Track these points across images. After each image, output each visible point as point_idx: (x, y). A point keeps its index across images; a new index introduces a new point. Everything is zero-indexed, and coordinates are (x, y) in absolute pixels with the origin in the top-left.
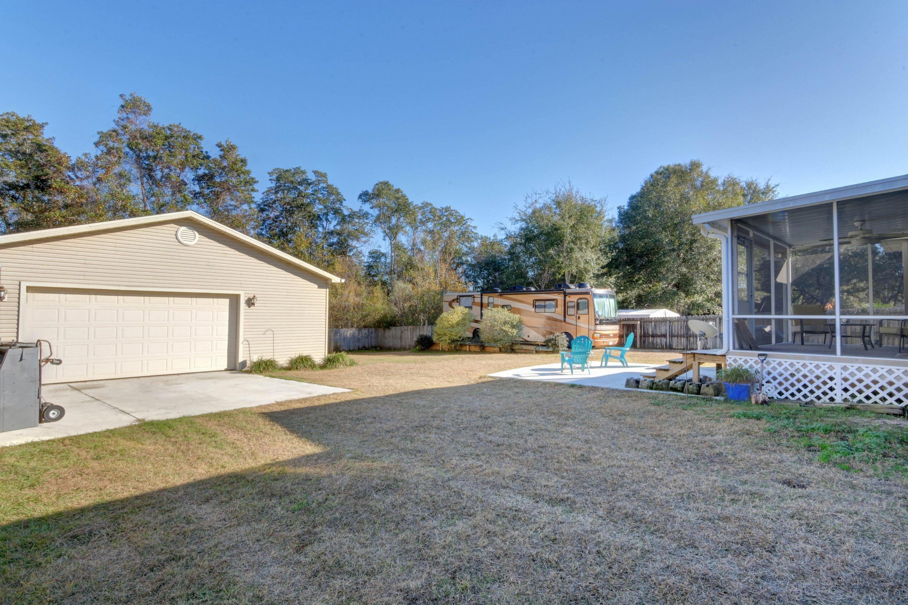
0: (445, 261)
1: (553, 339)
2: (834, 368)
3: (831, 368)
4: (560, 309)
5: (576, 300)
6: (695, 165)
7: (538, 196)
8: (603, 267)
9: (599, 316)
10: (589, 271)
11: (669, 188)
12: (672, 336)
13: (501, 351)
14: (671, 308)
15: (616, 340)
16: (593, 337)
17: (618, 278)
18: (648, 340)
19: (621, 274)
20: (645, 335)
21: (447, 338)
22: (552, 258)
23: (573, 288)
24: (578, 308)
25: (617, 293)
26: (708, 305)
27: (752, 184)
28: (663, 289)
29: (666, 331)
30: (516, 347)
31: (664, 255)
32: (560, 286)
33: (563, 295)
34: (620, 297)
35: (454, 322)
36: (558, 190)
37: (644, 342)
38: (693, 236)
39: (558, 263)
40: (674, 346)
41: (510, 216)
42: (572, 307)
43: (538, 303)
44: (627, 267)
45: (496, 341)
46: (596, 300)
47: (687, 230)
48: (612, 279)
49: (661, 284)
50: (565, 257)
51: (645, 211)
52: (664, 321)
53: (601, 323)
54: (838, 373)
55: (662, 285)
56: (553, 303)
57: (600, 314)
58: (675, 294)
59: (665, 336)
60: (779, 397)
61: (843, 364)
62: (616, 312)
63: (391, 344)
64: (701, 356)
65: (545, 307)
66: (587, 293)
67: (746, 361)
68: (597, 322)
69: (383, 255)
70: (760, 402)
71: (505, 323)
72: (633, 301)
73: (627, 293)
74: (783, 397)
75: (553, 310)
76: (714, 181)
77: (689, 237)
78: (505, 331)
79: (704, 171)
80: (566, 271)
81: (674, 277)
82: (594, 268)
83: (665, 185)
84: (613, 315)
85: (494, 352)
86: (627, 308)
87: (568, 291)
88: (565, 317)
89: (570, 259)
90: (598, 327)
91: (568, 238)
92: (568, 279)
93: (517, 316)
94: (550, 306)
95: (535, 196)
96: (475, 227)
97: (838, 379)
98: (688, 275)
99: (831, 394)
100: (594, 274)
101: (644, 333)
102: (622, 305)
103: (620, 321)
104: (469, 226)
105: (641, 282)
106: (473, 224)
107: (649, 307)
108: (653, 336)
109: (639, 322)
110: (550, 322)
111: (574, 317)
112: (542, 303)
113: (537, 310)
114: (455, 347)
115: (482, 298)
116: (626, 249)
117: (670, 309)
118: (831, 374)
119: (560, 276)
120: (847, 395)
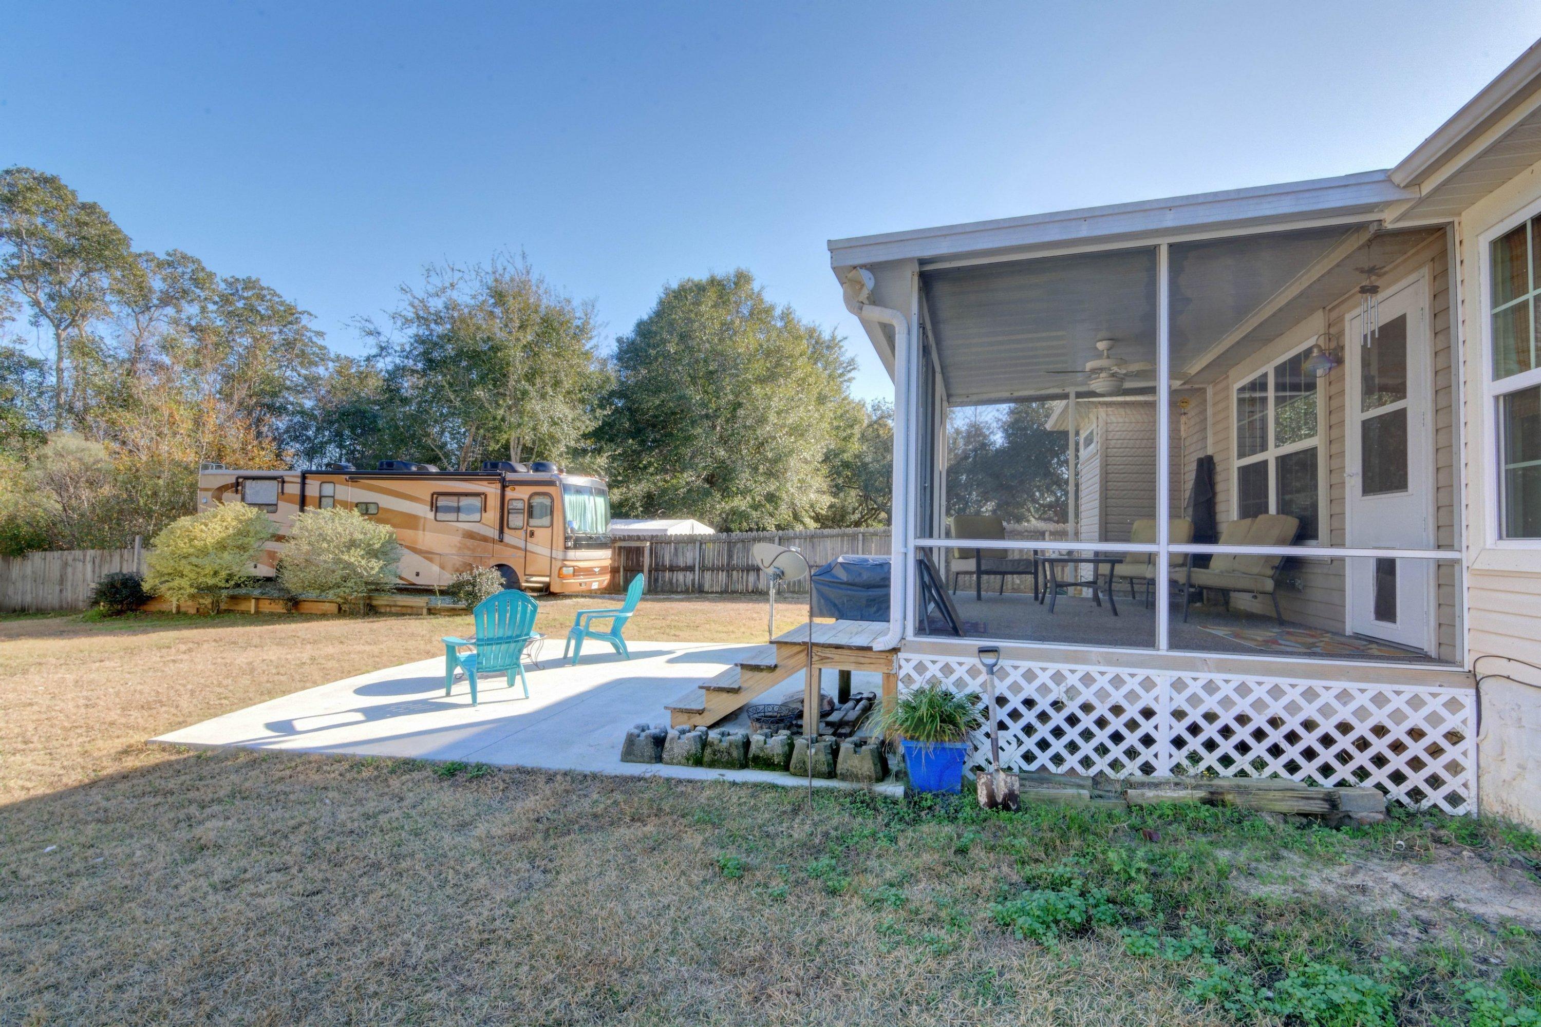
0: (228, 398)
1: (468, 582)
2: (1154, 685)
3: (1148, 684)
4: (492, 515)
5: (526, 497)
6: (742, 278)
7: (457, 275)
8: (585, 436)
9: (572, 530)
10: (559, 441)
11: (703, 308)
12: (703, 569)
13: (342, 612)
14: (701, 518)
15: (606, 579)
16: (559, 575)
17: (613, 458)
18: (664, 577)
19: (619, 451)
20: (657, 569)
21: (185, 582)
22: (482, 407)
23: (523, 471)
24: (531, 515)
25: (610, 486)
26: (754, 514)
27: (814, 330)
28: (688, 483)
29: (694, 559)
30: (381, 601)
31: (693, 423)
32: (495, 466)
33: (499, 485)
34: (616, 495)
35: (210, 541)
36: (500, 271)
37: (656, 580)
38: (737, 396)
39: (495, 419)
40: (707, 587)
41: (392, 309)
42: (518, 511)
43: (442, 502)
44: (630, 441)
45: (323, 588)
46: (568, 498)
47: (728, 385)
48: (602, 461)
49: (685, 475)
50: (510, 408)
51: (664, 342)
52: (691, 540)
53: (578, 545)
54: (1164, 699)
55: (688, 476)
56: (477, 502)
57: (576, 526)
58: (707, 494)
59: (691, 569)
60: (1025, 766)
61: (1176, 674)
62: (607, 524)
63: (28, 599)
64: (828, 653)
65: (458, 510)
66: (551, 483)
67: (947, 670)
68: (570, 544)
69: (34, 364)
70: (1000, 799)
71: (352, 544)
72: (638, 504)
73: (628, 487)
74: (1034, 766)
75: (477, 517)
76: (769, 310)
77: (731, 397)
78: (348, 565)
79: (756, 290)
80: (514, 435)
81: (704, 465)
82: (569, 436)
83: (697, 303)
84: (601, 530)
85: (324, 616)
86: (626, 516)
87: (510, 476)
88: (501, 531)
89: (521, 413)
90: (572, 554)
91: (518, 367)
92: (515, 454)
93: (384, 530)
94: (470, 510)
95: (450, 272)
96: (320, 334)
97: (1163, 717)
98: (728, 462)
99: (1146, 754)
100: (567, 447)
101: (657, 564)
102: (618, 511)
103: (614, 540)
104: (304, 327)
105: (651, 470)
106: (314, 325)
107: (664, 516)
108: (672, 569)
109: (648, 544)
110: (470, 542)
111: (522, 533)
112: (451, 502)
113: (440, 516)
114: (216, 603)
115: (303, 484)
116: (629, 409)
117: (699, 520)
118: (1146, 700)
119: (497, 447)
120: (1181, 756)
